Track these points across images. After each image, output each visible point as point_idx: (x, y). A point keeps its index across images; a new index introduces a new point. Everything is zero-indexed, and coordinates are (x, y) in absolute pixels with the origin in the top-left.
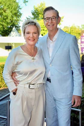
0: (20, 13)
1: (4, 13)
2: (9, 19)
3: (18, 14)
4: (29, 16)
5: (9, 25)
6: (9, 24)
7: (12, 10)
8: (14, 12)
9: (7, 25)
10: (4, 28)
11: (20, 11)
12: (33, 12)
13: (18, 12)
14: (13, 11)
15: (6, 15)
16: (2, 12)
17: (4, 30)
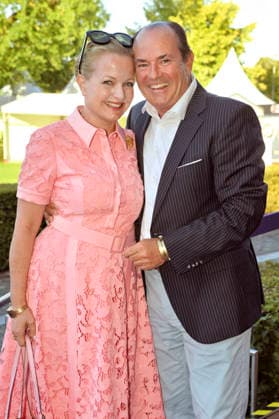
0: (104, 13)
1: (50, 10)
2: (67, 35)
3: (98, 14)
4: (136, 24)
5: (65, 55)
6: (68, 51)
7: (78, 3)
8: (83, 8)
9: (60, 53)
10: (49, 65)
11: (102, 7)
12: (150, 7)
13: (97, 9)
14: (81, 4)
15: (58, 18)
16: (45, 10)
17: (50, 72)
